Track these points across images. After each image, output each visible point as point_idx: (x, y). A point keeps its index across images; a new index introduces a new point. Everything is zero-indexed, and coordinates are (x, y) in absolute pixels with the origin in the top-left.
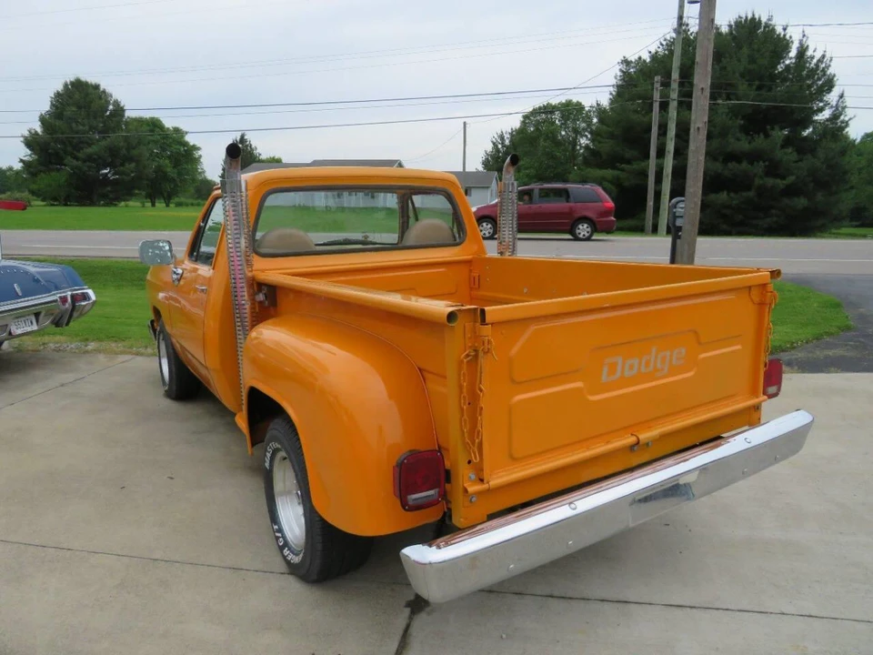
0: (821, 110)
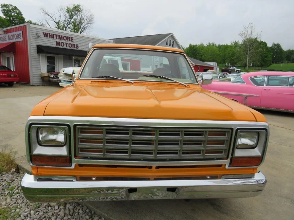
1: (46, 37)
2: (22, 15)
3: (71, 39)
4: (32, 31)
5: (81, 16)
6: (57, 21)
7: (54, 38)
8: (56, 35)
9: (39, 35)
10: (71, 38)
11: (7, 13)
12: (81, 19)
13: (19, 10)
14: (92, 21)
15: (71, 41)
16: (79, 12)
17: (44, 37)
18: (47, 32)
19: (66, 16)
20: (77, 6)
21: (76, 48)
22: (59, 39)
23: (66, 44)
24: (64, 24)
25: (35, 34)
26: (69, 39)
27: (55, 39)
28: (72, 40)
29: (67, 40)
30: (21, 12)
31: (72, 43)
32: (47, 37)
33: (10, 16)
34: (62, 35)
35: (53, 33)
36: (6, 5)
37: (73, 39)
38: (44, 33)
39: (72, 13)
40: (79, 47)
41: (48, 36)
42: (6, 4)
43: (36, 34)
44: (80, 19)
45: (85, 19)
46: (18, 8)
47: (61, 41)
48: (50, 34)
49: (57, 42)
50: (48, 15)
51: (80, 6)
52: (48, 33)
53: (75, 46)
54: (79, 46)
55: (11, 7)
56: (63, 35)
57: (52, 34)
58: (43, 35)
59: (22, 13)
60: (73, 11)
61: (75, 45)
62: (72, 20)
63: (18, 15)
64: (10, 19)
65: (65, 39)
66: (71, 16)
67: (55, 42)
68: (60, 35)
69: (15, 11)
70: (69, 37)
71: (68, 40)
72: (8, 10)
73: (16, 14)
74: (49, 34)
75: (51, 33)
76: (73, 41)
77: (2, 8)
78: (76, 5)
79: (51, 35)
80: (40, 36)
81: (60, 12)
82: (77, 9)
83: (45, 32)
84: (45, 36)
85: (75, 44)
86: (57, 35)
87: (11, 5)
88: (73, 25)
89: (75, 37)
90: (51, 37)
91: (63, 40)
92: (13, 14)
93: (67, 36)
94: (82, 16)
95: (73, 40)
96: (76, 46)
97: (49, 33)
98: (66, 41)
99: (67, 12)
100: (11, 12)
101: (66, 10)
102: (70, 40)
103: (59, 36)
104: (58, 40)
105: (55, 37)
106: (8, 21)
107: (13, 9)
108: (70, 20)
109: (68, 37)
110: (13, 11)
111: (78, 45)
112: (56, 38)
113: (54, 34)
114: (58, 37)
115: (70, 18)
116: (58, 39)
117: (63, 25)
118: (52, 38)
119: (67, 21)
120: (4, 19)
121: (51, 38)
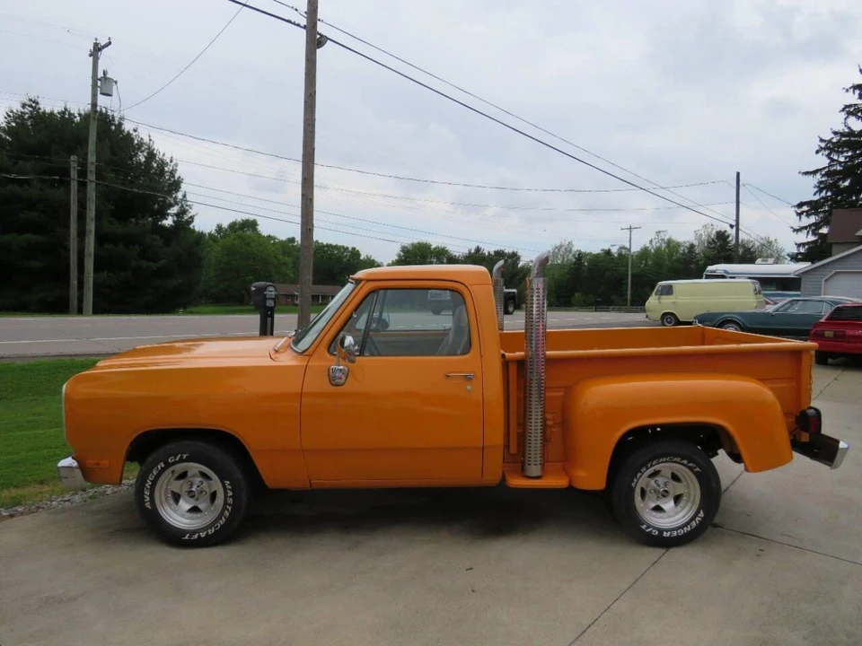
0: (171, 205)
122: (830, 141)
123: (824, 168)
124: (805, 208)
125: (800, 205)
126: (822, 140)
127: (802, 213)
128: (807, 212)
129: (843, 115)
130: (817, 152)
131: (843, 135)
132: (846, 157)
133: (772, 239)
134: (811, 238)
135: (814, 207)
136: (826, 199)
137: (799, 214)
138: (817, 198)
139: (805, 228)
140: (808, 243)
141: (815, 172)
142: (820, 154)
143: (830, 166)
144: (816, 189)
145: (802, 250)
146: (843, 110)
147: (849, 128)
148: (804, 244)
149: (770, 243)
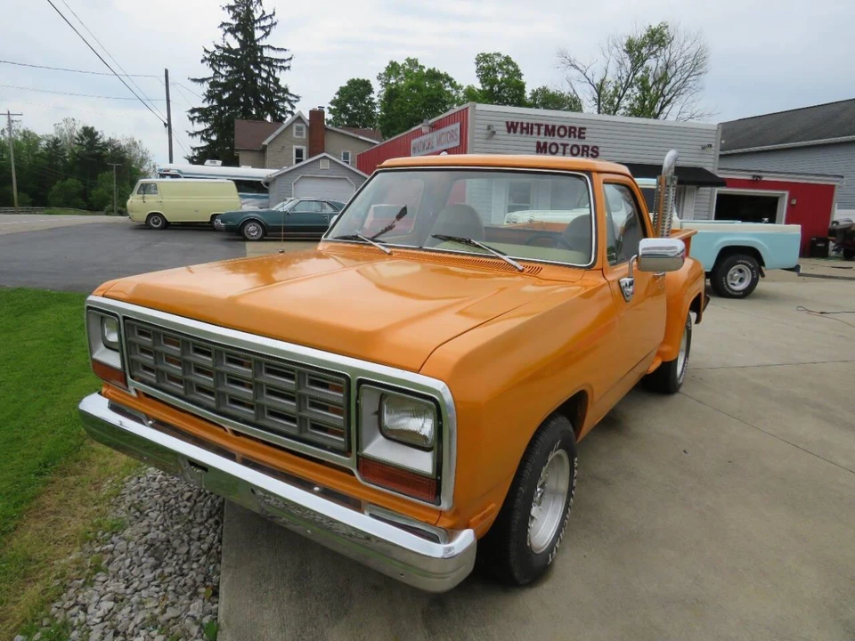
1: (512, 133)
2: (520, 75)
3: (580, 133)
4: (480, 122)
5: (667, 56)
6: (597, 81)
7: (532, 133)
8: (539, 126)
9: (495, 128)
10: (580, 129)
11: (487, 74)
12: (667, 67)
13: (514, 65)
14: (701, 67)
15: (580, 137)
16: (664, 46)
17: (506, 133)
18: (515, 120)
19: (621, 64)
20: (658, 30)
21: (592, 155)
22: (545, 135)
23: (565, 145)
24: (616, 89)
25: (486, 127)
26: (574, 133)
27: (535, 135)
28: (582, 135)
29: (567, 137)
30: (520, 68)
31: (580, 143)
32: (515, 132)
33: (494, 82)
34: (554, 123)
35: (531, 121)
36: (488, 56)
37: (587, 130)
38: (507, 123)
39: (640, 52)
40: (600, 153)
41: (519, 129)
42: (487, 53)
43: (489, 128)
44: (664, 67)
45: (679, 63)
46: (513, 60)
47: (549, 140)
48: (522, 123)
49: (539, 143)
50: (577, 68)
51: (667, 27)
52: (517, 123)
53: (590, 152)
54: (600, 149)
55: (498, 59)
56: (558, 124)
57: (528, 124)
58: (505, 128)
59: (522, 72)
60: (643, 45)
61: (588, 147)
62: (639, 75)
63: (511, 77)
64: (492, 89)
65: (562, 132)
66: (638, 61)
67: (535, 144)
68: (550, 123)
69: (505, 67)
70: (575, 128)
71: (570, 136)
72: (489, 68)
73: (506, 76)
74: (519, 125)
75: (525, 121)
76: (584, 138)
77: (477, 64)
78: (655, 26)
79: (525, 126)
80: (497, 133)
81: (607, 54)
82: (657, 38)
83: (510, 120)
84: (509, 131)
85: (591, 144)
86: (542, 125)
87: (499, 55)
88: (641, 87)
89: (591, 126)
90: (525, 131)
91: (556, 136)
92: (499, 77)
93: (567, 125)
94: (673, 56)
95: (586, 135)
96: (592, 150)
97: (520, 121)
98: (565, 140)
99: (627, 52)
100: (495, 71)
101: (625, 48)
102: (575, 137)
103: (547, 126)
104: (543, 139)
105: (535, 130)
106: (488, 94)
107: (500, 65)
108: (635, 74)
109: (571, 128)
110: (502, 69)
111: (598, 148)
112: (539, 133)
113: (534, 122)
114: (542, 131)
115: (634, 70)
116: (542, 135)
117: (612, 89)
118: (527, 133)
119: (625, 77)
120: (479, 90)
121: (524, 134)
122: (213, 53)
123: (210, 78)
124: (197, 114)
125: (193, 111)
126: (206, 51)
127: (195, 118)
128: (198, 118)
129: (221, 31)
130: (202, 61)
131: (224, 50)
132: (227, 72)
133: (137, 140)
134: (204, 144)
135: (203, 114)
136: (213, 108)
137: (192, 119)
138: (206, 105)
139: (199, 133)
140: (202, 148)
141: (202, 81)
142: (205, 63)
143: (214, 77)
144: (204, 97)
145: (196, 153)
146: (221, 26)
147: (228, 44)
148: (198, 148)
149: (135, 144)
